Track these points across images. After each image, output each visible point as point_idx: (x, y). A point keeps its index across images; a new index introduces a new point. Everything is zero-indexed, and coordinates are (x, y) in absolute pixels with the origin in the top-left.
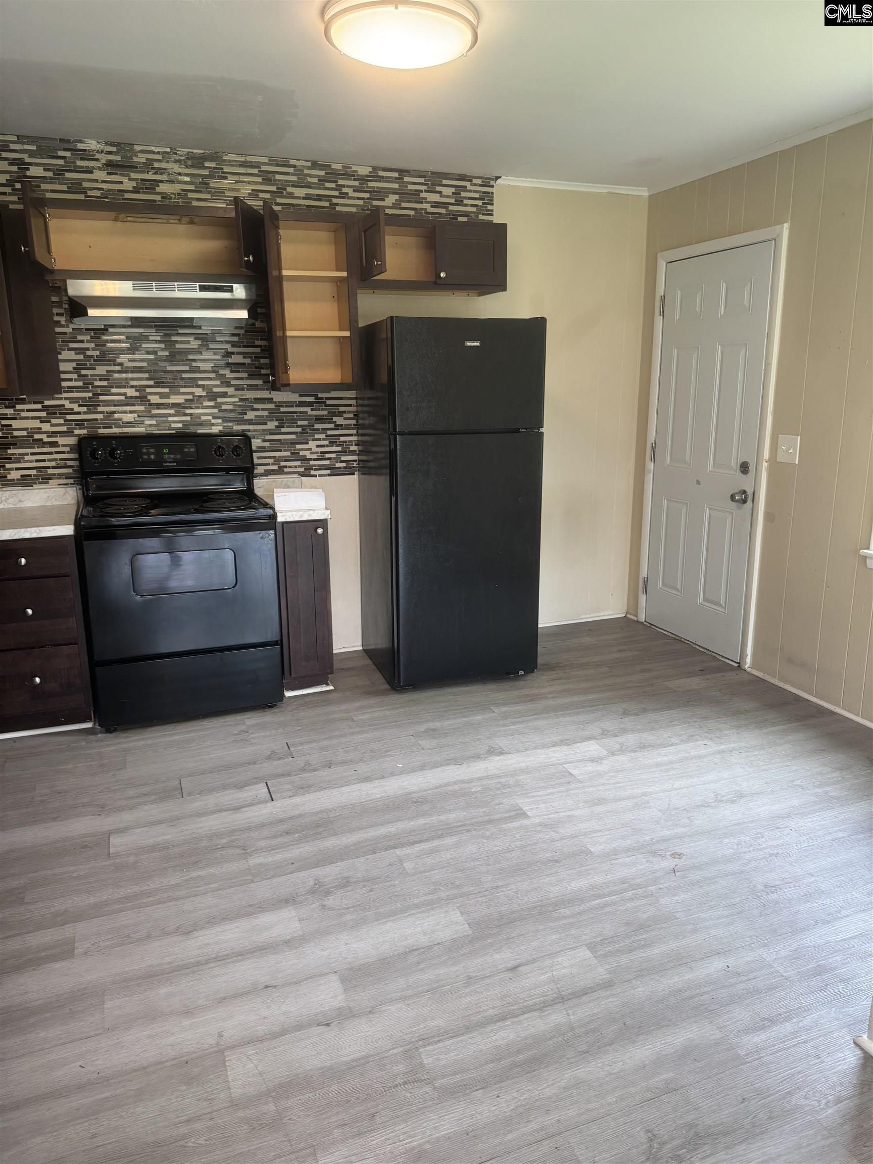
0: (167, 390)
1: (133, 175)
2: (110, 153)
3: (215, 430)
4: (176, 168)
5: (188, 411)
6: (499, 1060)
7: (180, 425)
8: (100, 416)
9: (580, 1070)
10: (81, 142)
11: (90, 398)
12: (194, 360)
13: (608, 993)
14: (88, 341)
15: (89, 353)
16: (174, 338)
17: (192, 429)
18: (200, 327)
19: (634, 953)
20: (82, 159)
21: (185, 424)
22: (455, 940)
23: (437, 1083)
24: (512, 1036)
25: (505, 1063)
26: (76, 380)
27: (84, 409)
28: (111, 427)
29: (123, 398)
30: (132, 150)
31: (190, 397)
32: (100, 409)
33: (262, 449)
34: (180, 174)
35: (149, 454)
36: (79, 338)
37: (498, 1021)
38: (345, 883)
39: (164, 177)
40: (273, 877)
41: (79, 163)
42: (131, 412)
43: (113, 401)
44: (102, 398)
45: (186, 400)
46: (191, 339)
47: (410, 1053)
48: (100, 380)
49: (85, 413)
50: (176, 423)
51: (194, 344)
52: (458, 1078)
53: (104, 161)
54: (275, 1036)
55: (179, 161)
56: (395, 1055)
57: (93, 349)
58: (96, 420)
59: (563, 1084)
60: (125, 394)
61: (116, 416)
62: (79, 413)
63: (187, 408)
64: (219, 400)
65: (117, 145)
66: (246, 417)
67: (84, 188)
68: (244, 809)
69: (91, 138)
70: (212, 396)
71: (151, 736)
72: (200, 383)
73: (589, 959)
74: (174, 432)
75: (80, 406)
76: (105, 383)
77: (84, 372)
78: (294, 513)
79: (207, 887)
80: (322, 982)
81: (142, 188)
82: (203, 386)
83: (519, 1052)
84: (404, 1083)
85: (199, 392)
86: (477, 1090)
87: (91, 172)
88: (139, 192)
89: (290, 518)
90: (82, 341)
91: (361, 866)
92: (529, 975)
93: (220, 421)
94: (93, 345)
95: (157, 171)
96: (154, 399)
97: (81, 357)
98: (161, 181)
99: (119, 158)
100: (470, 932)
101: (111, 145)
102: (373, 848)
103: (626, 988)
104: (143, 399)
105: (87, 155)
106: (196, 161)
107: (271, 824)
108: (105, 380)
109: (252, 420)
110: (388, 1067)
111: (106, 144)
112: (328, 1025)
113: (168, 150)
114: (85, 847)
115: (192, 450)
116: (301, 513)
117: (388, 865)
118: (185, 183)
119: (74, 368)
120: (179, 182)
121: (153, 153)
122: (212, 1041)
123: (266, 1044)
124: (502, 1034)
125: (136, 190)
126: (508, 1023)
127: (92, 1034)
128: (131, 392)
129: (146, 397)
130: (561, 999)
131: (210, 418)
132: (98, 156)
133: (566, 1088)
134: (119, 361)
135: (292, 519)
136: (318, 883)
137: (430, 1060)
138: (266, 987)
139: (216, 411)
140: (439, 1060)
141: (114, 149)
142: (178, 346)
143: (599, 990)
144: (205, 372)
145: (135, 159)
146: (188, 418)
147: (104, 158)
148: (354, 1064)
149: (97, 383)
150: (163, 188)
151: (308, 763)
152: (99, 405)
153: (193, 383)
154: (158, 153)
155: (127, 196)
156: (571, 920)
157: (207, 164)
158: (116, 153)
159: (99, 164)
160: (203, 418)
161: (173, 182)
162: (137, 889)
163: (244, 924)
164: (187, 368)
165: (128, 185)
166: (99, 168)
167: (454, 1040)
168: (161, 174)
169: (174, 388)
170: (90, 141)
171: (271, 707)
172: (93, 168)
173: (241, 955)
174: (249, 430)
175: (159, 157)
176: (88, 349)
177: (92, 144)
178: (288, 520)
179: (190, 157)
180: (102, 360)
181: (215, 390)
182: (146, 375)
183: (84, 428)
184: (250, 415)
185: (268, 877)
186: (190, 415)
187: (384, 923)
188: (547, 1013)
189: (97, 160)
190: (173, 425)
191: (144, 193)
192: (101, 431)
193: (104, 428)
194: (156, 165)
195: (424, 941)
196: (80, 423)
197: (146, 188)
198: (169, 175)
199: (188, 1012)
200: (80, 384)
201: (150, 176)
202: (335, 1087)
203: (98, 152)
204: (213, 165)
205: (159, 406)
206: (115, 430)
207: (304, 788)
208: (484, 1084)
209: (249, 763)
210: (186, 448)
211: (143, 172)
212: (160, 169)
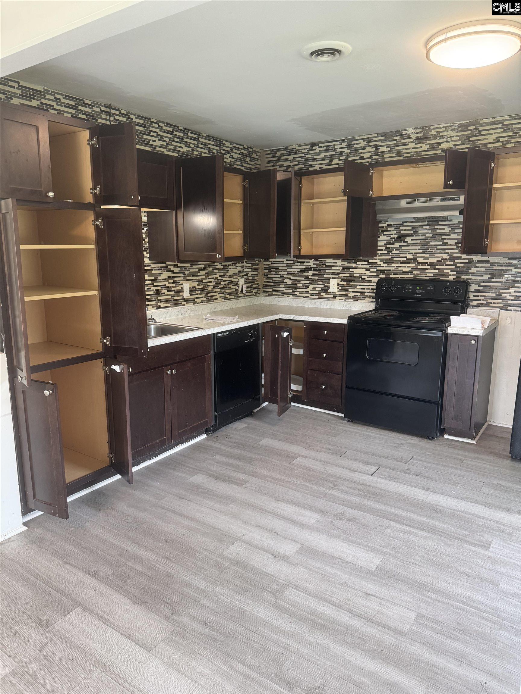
0: (428, 255)
1: (428, 142)
2: (418, 133)
3: (451, 278)
4: (452, 133)
5: (437, 267)
6: (311, 614)
7: (432, 275)
8: (392, 269)
9: (334, 645)
10: (405, 130)
11: (389, 259)
12: (445, 239)
13: (395, 636)
14: (393, 231)
15: (392, 236)
16: (436, 227)
17: (438, 277)
18: (451, 220)
19: (439, 635)
20: (404, 139)
21: (435, 274)
22: (362, 567)
23: (279, 601)
24: (328, 612)
25: (310, 617)
26: (385, 250)
27: (386, 265)
28: (397, 274)
29: (405, 259)
30: (429, 129)
31: (440, 259)
32: (393, 265)
33: (476, 291)
34: (453, 136)
35: (409, 289)
36: (389, 229)
37: (331, 604)
38: (352, 520)
39: (445, 140)
40: (330, 501)
41: (403, 141)
42: (408, 267)
43: (400, 261)
44: (395, 259)
45: (437, 261)
46: (446, 227)
47: (284, 586)
48: (396, 250)
49: (386, 267)
50: (430, 272)
51: (447, 229)
52: (288, 606)
53: (414, 138)
54: (256, 547)
55: (454, 130)
56: (280, 582)
57: (395, 234)
58: (391, 270)
59: (319, 642)
60: (406, 257)
61: (400, 269)
62: (383, 267)
63: (437, 265)
64: (456, 261)
65: (422, 128)
66: (470, 271)
67: (403, 153)
68: (356, 473)
69: (410, 127)
70: (452, 259)
71: (362, 429)
72: (447, 251)
73: (411, 619)
74: (428, 278)
75: (384, 263)
76: (398, 252)
77: (388, 246)
78: (459, 329)
79: (304, 491)
80: (293, 544)
81: (432, 148)
82: (447, 253)
83: (321, 619)
84: (270, 592)
85: (446, 256)
86: (288, 615)
87: (408, 145)
88: (430, 151)
89: (456, 331)
90: (390, 231)
91: (369, 518)
92: (371, 601)
93: (455, 273)
94: (395, 232)
95: (441, 137)
96: (421, 260)
97: (389, 238)
98: (443, 143)
99: (422, 135)
100: (373, 570)
101: (419, 129)
102: (384, 515)
103: (407, 641)
104: (415, 259)
105: (407, 137)
106: (464, 127)
107: (358, 483)
108: (398, 250)
109: (474, 273)
110: (272, 583)
111: (417, 128)
112: (275, 557)
113: (449, 124)
114: (288, 456)
115: (432, 288)
116: (464, 329)
117: (380, 525)
118: (456, 141)
119: (384, 244)
120: (452, 141)
121: (441, 128)
122: (239, 535)
123: (251, 547)
124: (325, 608)
125: (428, 150)
126: (334, 608)
127: (217, 510)
128: (410, 256)
129: (417, 259)
130: (370, 620)
131: (449, 271)
132: (412, 136)
133: (318, 644)
134: (406, 240)
135: (456, 332)
136: (343, 514)
137: (288, 593)
138: (276, 532)
139: (453, 267)
140: (291, 596)
141: (420, 130)
142: (438, 231)
143: (393, 631)
144: (451, 245)
145: (430, 133)
146: (437, 271)
147: (414, 136)
148: (265, 574)
149: (393, 252)
150: (443, 146)
151: (409, 470)
152: (393, 263)
153: (443, 251)
154: (443, 127)
155: (423, 153)
156: (430, 600)
157: (470, 128)
158: (421, 132)
159: (412, 140)
160: (445, 271)
161: (449, 142)
162: (283, 478)
163: (297, 509)
164: (441, 243)
165: (425, 147)
166: (412, 142)
167: (306, 595)
168: (443, 138)
169: (432, 254)
170: (409, 129)
171: (429, 439)
172: (409, 142)
173: (283, 518)
174: (470, 279)
175: (444, 129)
176: (392, 234)
177: (410, 130)
178: (454, 332)
179: (461, 125)
180: (398, 239)
181: (455, 255)
182: (419, 247)
183: (384, 274)
184: (473, 270)
185: (328, 500)
186: (438, 269)
187: (345, 543)
188: (355, 618)
189: (411, 138)
190: (428, 275)
191: (432, 150)
192: (392, 276)
193: (393, 274)
194: (441, 134)
195: (350, 559)
196: (383, 272)
197: (434, 148)
198: (447, 138)
199: (245, 523)
200: (386, 252)
201: (437, 141)
202: (250, 575)
203: (412, 134)
204: (474, 127)
205: (422, 264)
206: (399, 276)
207: (391, 478)
208: (292, 615)
209: (384, 457)
210: (429, 287)
211: (434, 139)
212: (443, 136)
